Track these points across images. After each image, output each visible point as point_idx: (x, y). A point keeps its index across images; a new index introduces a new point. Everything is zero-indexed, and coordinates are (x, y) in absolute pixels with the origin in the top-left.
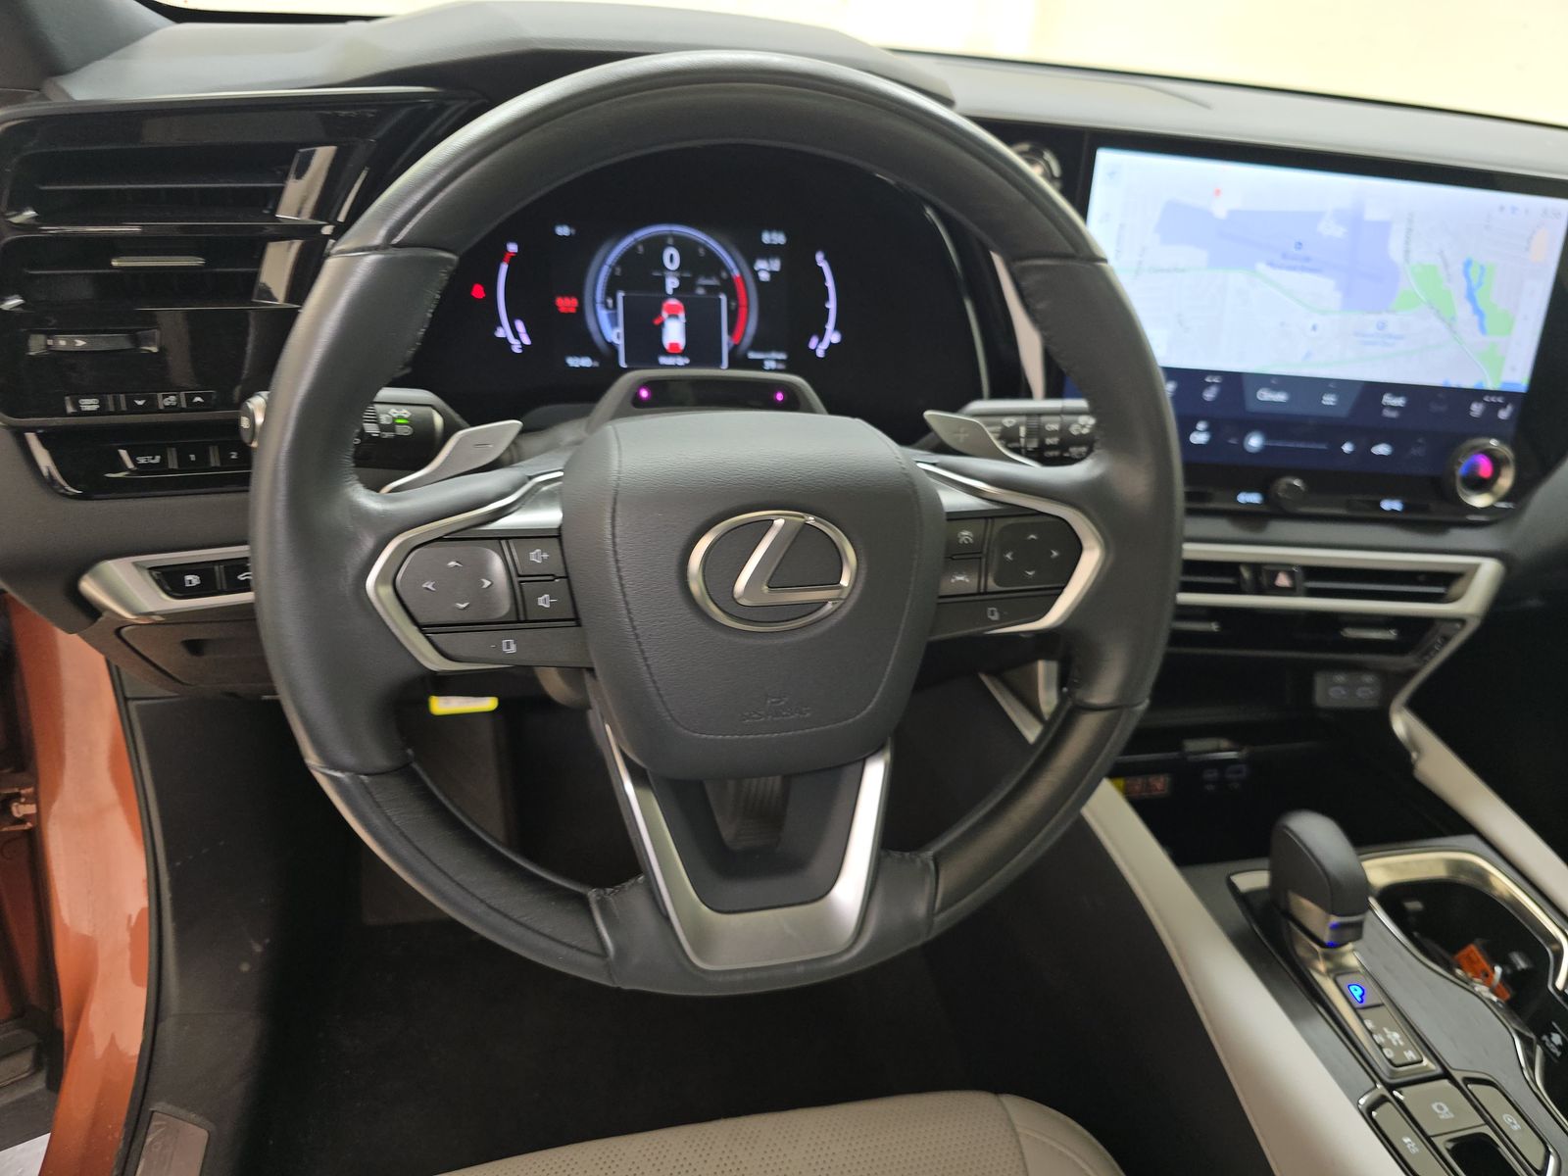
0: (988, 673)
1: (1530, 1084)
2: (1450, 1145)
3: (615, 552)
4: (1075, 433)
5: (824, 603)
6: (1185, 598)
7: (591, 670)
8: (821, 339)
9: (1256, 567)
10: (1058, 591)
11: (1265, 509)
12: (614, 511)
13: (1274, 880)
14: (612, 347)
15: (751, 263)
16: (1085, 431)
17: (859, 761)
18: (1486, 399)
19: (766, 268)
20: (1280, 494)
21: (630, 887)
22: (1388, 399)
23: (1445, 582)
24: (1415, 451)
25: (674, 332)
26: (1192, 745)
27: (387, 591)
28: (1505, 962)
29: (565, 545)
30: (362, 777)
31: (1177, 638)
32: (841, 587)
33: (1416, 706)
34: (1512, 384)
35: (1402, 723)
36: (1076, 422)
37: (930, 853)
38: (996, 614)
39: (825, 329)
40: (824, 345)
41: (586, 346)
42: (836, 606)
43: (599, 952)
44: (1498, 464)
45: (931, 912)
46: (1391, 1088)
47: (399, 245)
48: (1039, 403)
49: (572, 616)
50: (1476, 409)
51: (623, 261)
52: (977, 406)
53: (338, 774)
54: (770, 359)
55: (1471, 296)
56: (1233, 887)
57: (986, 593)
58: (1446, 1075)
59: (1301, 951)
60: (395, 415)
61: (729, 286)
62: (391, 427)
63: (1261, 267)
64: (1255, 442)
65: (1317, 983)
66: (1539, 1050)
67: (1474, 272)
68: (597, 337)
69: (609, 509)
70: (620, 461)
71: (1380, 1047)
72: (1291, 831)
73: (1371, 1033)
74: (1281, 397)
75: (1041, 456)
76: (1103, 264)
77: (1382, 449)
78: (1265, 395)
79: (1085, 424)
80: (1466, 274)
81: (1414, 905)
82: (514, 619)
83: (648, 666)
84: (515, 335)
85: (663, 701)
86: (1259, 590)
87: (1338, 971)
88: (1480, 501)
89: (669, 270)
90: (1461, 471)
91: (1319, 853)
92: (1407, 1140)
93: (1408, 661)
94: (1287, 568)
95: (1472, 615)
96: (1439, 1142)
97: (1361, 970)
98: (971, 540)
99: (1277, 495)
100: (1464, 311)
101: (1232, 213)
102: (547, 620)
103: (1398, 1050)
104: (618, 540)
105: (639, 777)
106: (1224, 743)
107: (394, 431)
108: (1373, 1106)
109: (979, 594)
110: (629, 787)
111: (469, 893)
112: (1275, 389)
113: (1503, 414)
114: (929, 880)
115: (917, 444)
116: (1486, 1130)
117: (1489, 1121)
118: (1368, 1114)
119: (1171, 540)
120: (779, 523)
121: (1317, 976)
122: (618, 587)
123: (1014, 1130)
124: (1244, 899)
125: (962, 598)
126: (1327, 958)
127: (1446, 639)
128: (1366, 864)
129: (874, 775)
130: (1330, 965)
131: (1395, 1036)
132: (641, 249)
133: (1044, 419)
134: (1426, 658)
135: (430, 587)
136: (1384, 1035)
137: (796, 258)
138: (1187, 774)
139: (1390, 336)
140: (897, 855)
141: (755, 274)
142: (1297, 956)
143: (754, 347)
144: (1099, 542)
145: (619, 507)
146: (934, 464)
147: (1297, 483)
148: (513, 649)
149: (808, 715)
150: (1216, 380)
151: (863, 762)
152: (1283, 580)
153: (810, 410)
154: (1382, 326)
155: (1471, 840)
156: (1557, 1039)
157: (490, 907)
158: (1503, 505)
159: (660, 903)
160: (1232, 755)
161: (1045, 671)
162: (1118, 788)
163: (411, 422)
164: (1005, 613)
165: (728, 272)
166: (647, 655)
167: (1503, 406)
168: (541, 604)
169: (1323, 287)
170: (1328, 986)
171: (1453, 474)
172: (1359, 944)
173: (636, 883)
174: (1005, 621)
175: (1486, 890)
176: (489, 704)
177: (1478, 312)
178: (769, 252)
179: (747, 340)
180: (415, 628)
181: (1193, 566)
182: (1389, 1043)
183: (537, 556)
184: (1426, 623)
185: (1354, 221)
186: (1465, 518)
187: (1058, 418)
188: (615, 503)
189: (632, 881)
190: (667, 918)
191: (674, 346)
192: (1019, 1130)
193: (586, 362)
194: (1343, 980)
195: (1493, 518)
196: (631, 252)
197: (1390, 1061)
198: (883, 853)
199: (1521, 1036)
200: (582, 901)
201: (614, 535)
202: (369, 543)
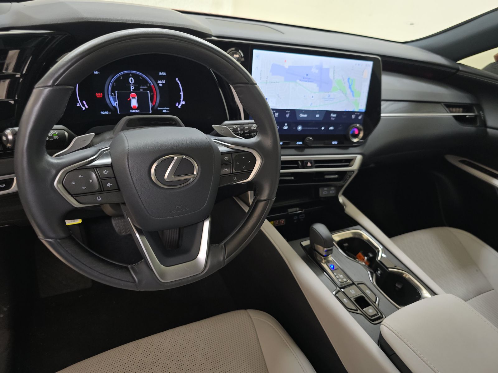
0: (235, 196)
1: (373, 283)
2: (354, 299)
3: (129, 169)
4: (253, 129)
5: (189, 179)
6: (282, 171)
7: (124, 204)
8: (179, 104)
9: (302, 161)
10: (251, 171)
11: (304, 146)
12: (128, 158)
13: (311, 242)
14: (114, 107)
15: (156, 82)
16: (255, 128)
17: (202, 221)
18: (355, 114)
19: (161, 83)
20: (307, 141)
21: (140, 263)
22: (332, 115)
23: (349, 162)
24: (339, 128)
25: (134, 103)
26: (290, 210)
27: (60, 186)
28: (367, 256)
29: (114, 168)
30: (58, 240)
31: (281, 182)
32: (194, 174)
33: (344, 194)
34: (361, 110)
35: (342, 199)
36: (253, 126)
37: (223, 243)
38: (236, 178)
39: (181, 100)
40: (181, 105)
41: (107, 108)
42: (193, 180)
43: (133, 281)
44: (359, 130)
45: (224, 259)
46: (341, 288)
47: (57, 85)
48: (243, 121)
49: (117, 188)
50: (353, 116)
51: (116, 81)
52: (226, 122)
53: (50, 240)
54: (165, 109)
55: (350, 87)
56: (301, 245)
57: (233, 173)
58: (353, 284)
59: (319, 259)
60: (53, 133)
61: (150, 88)
62: (52, 137)
63: (298, 81)
64: (300, 128)
65: (323, 266)
66: (374, 275)
67: (350, 81)
68: (110, 105)
69: (127, 157)
70: (128, 144)
71: (338, 279)
72: (314, 228)
73: (335, 276)
74: (305, 116)
75: (245, 136)
76: (256, 85)
77: (331, 128)
78: (302, 115)
79: (254, 127)
80: (348, 81)
81: (346, 245)
82: (100, 191)
83: (141, 200)
84: (83, 105)
85: (146, 210)
86: (304, 167)
87: (328, 262)
88: (355, 140)
89: (131, 84)
90: (350, 133)
91: (321, 233)
92: (344, 300)
93: (341, 183)
94: (310, 161)
95: (356, 170)
96: (352, 299)
97: (332, 261)
98: (228, 160)
99: (306, 142)
100: (349, 91)
101: (289, 67)
102: (110, 190)
103: (342, 279)
104: (130, 166)
105: (140, 233)
106: (298, 209)
107: (53, 138)
108: (336, 293)
109: (231, 173)
110: (138, 235)
111: (93, 269)
112: (304, 114)
113: (360, 118)
114: (223, 250)
115: (211, 134)
116: (363, 295)
117: (363, 292)
118: (335, 295)
119: (278, 156)
120: (176, 158)
121: (323, 264)
122: (131, 179)
123: (251, 317)
124: (304, 248)
125: (226, 175)
126: (325, 259)
127: (350, 176)
128: (333, 236)
129: (206, 225)
130: (326, 261)
131: (341, 276)
132: (122, 78)
133: (244, 125)
134: (346, 182)
135: (74, 183)
136: (339, 276)
137: (170, 79)
138: (289, 218)
139: (331, 98)
140: (214, 245)
141: (158, 84)
142: (318, 260)
143: (159, 106)
144: (260, 158)
145: (129, 156)
146: (216, 140)
147: (311, 138)
148: (100, 199)
149: (188, 210)
150: (289, 112)
151: (203, 222)
152: (309, 164)
153: (180, 126)
154: (329, 96)
155: (358, 227)
156: (379, 272)
157: (100, 273)
158: (361, 141)
159: (149, 266)
160: (300, 212)
161: (250, 194)
162: (272, 223)
163: (58, 135)
164: (238, 178)
165: (150, 84)
166: (141, 197)
167: (359, 115)
168: (108, 185)
169: (314, 86)
170: (325, 266)
171: (349, 133)
172: (332, 254)
173: (142, 262)
174: (238, 180)
175: (362, 238)
176: (79, 221)
177: (352, 91)
178: (162, 78)
179: (157, 104)
180: (70, 196)
181: (284, 162)
182: (340, 278)
183: (105, 172)
184: (345, 172)
185: (320, 68)
186: (352, 145)
187: (248, 125)
188: (128, 156)
189: (141, 261)
190: (152, 270)
191: (134, 106)
192: (252, 317)
193: (107, 113)
194: (329, 264)
195: (360, 144)
196: (118, 78)
197: (340, 282)
198: (210, 245)
199: (370, 272)
200: (127, 268)
201: (128, 164)
202: (54, 172)
